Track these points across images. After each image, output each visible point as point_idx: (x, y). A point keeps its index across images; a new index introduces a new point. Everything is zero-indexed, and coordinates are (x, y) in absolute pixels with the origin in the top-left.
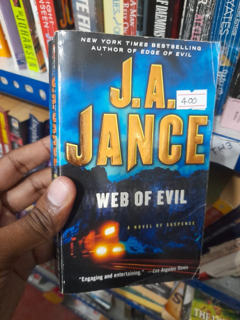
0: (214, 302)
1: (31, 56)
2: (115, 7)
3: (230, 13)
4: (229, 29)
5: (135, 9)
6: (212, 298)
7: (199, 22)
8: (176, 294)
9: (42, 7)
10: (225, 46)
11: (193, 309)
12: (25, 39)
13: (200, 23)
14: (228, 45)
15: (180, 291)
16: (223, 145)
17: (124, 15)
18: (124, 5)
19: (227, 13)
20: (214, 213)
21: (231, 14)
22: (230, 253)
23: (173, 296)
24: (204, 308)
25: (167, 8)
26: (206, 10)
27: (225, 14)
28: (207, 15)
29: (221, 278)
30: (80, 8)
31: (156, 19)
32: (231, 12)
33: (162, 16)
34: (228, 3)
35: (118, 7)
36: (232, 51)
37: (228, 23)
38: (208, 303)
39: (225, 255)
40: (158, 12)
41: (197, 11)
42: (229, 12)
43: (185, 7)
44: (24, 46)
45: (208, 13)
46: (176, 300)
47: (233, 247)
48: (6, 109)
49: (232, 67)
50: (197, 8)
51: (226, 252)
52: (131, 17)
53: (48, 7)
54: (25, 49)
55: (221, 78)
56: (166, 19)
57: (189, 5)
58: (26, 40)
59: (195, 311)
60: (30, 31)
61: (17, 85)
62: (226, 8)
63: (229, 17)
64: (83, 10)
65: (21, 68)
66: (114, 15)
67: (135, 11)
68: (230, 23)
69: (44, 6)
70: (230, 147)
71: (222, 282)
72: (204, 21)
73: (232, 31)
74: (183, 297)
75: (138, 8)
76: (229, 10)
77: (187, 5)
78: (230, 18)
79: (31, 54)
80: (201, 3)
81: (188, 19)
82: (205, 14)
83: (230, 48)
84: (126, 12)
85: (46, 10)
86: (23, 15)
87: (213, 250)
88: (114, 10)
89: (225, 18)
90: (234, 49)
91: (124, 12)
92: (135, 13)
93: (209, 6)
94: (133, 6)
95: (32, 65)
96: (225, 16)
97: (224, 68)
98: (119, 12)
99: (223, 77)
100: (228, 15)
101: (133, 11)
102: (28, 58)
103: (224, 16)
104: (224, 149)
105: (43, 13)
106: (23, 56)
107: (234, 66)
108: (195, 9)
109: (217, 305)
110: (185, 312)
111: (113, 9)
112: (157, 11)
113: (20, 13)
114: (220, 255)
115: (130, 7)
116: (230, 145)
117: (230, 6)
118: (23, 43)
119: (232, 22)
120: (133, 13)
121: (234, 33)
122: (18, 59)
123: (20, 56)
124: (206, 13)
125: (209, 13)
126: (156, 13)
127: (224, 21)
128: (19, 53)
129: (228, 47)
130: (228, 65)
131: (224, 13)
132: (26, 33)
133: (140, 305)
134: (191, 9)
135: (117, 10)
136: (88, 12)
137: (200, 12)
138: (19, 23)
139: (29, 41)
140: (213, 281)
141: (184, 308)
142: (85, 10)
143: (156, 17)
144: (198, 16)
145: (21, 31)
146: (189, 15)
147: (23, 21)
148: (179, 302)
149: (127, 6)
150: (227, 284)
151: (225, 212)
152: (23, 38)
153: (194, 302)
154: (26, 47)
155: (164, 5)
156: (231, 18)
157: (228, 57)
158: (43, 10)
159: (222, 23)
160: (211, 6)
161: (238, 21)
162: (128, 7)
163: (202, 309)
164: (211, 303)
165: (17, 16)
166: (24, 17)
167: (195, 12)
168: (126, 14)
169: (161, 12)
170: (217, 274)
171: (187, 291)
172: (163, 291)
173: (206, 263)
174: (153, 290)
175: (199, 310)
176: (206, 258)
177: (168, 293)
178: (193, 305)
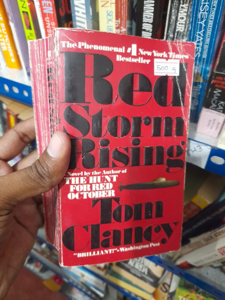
0: (197, 291)
4: (200, 53)
6: (196, 287)
8: (164, 284)
9: (49, 31)
10: (198, 66)
11: (178, 296)
14: (200, 64)
15: (168, 281)
16: (195, 148)
20: (193, 208)
21: (201, 42)
22: (207, 244)
23: (161, 286)
24: (187, 296)
25: (151, 34)
26: (183, 36)
28: (184, 40)
29: (200, 267)
32: (201, 40)
34: (198, 33)
36: (203, 70)
37: (199, 48)
38: (191, 292)
39: (203, 245)
41: (176, 36)
42: (199, 40)
43: (165, 33)
45: (185, 38)
46: (164, 290)
47: (210, 238)
48: (16, 113)
49: (204, 83)
50: (176, 34)
51: (204, 243)
55: (196, 92)
59: (179, 298)
62: (196, 37)
63: (199, 43)
69: (50, 30)
70: (201, 150)
71: (203, 272)
73: (202, 54)
74: (169, 286)
76: (199, 38)
77: (168, 32)
78: (201, 44)
80: (179, 31)
83: (202, 68)
86: (33, 36)
87: (193, 240)
90: (205, 69)
93: (185, 33)
94: (123, 32)
97: (198, 84)
99: (198, 91)
104: (195, 151)
107: (206, 82)
108: (174, 34)
109: (199, 293)
113: (31, 34)
114: (199, 246)
116: (200, 148)
117: (199, 35)
119: (202, 47)
121: (205, 56)
122: (28, 72)
124: (183, 38)
129: (200, 67)
130: (201, 81)
131: (196, 40)
133: (130, 293)
134: (170, 35)
137: (178, 37)
140: (194, 270)
141: (169, 296)
144: (176, 40)
148: (166, 292)
150: (208, 274)
151: (203, 206)
153: (178, 290)
155: (148, 31)
157: (201, 75)
158: (50, 33)
160: (187, 33)
161: (207, 47)
163: (185, 297)
164: (194, 291)
165: (28, 37)
167: (174, 37)
170: (196, 263)
171: (173, 280)
172: (151, 280)
173: (188, 253)
174: (142, 278)
175: (182, 297)
176: (187, 248)
177: (156, 282)
178: (177, 292)
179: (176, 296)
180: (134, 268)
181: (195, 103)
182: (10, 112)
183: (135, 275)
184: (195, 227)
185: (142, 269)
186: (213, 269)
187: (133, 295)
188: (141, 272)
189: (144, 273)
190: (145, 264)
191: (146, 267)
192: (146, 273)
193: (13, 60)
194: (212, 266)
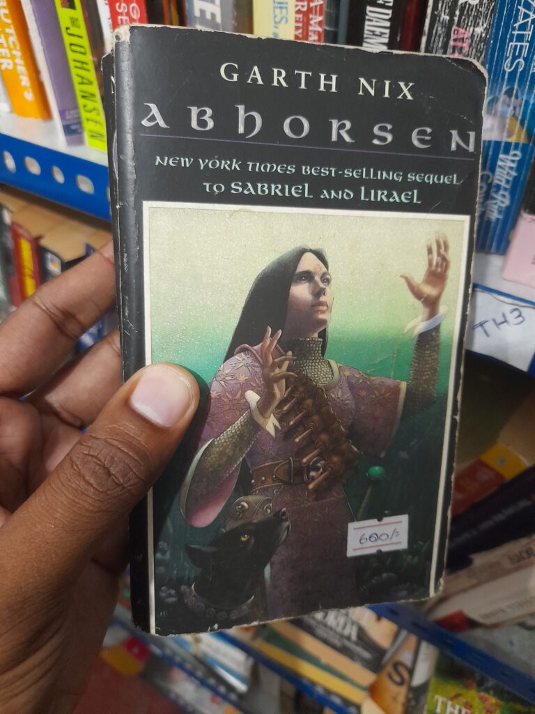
0: (480, 684)
1: (93, 115)
2: (278, 11)
3: (528, 22)
4: (524, 59)
5: (320, 15)
6: (478, 674)
7: (459, 44)
8: (396, 665)
9: (120, 7)
10: (517, 97)
11: (433, 697)
12: (82, 78)
13: (462, 48)
15: (406, 657)
16: (504, 316)
17: (297, 28)
18: (297, 6)
19: (521, 22)
20: (484, 476)
21: (529, 24)
22: (518, 569)
23: (389, 669)
24: (457, 696)
25: (390, 12)
26: (476, 17)
27: (517, 25)
28: (479, 30)
29: (495, 626)
30: (202, 12)
31: (366, 38)
32: (530, 20)
33: (378, 31)
35: (284, 11)
36: (530, 107)
37: (524, 44)
38: (467, 687)
39: (508, 572)
40: (372, 21)
41: (456, 19)
42: (526, 21)
43: (429, 11)
44: (79, 94)
45: (481, 24)
46: (397, 679)
47: (525, 555)
48: (35, 233)
49: (531, 145)
50: (457, 13)
51: (508, 565)
52: (311, 31)
53: (133, 8)
54: (81, 102)
55: (507, 169)
56: (387, 36)
57: (440, 5)
58: (85, 81)
59: (437, 701)
60: (94, 61)
61: (59, 177)
62: (518, 10)
63: (525, 30)
64: (208, 16)
65: (70, 143)
66: (276, 27)
67: (320, 18)
68: (528, 44)
69: (123, 5)
70: (520, 319)
71: (499, 637)
72: (472, 41)
73: (531, 63)
74: (411, 672)
75: (327, 12)
76: (526, 16)
77: (435, 7)
78: (528, 33)
79: (95, 112)
80: (466, 2)
81: (437, 38)
82: (474, 27)
83: (527, 103)
84: (301, 20)
85: (128, 14)
86: (79, 27)
87: (479, 560)
88: (275, 17)
89: (516, 33)
91: (297, 21)
92: (320, 23)
93: (483, 9)
94: (316, 6)
95: (94, 136)
96: (517, 28)
97: (512, 147)
98: (287, 22)
99: (511, 168)
100: (523, 27)
101: (316, 19)
102: (88, 120)
103: (514, 29)
104: (505, 324)
105: (122, 20)
106: (76, 116)
108: (452, 14)
109: (487, 690)
110: (413, 703)
111: (272, 16)
112: (369, 20)
113: (74, 21)
114: (495, 573)
115: (310, 10)
116: (520, 316)
117: (527, 5)
118: (78, 88)
119: (532, 42)
120: (315, 23)
122: (65, 123)
123: (69, 114)
124: (476, 25)
125: (483, 25)
126: (367, 23)
127: (515, 40)
128: (69, 110)
130: (523, 140)
131: (516, 21)
132: (85, 66)
133: (314, 684)
134: (443, 15)
135: (282, 18)
136: (219, 19)
137: (464, 21)
138: (71, 44)
139: (90, 83)
140: (479, 633)
141: (411, 696)
142: (213, 15)
143: (366, 32)
144: (458, 31)
145: (75, 60)
146: (440, 28)
147: (80, 39)
148: (401, 683)
149: (303, 6)
150: (511, 643)
151: (509, 473)
152: (78, 75)
153: (433, 682)
154: (83, 97)
155: (383, 6)
156: (531, 33)
157: (522, 123)
158: (121, 14)
159: (511, 44)
160: (488, 9)
162: (305, 9)
163: (452, 699)
164: (475, 685)
165: (67, 28)
166: (82, 30)
167: (451, 21)
168: (300, 25)
169: (376, 21)
170: (486, 616)
171: (422, 656)
172: (367, 655)
173: (464, 590)
174: (344, 651)
175: (445, 699)
176: (463, 578)
177: (376, 659)
178: (431, 687)
179: (429, 695)
180: (325, 625)
181: (503, 202)
182: (21, 231)
183: (326, 642)
184: (486, 525)
185: (344, 627)
186: (526, 633)
187: (320, 690)
188: (342, 636)
189: (349, 638)
190: (350, 615)
191: (353, 623)
192: (354, 637)
193: (29, 96)
194: (523, 625)
